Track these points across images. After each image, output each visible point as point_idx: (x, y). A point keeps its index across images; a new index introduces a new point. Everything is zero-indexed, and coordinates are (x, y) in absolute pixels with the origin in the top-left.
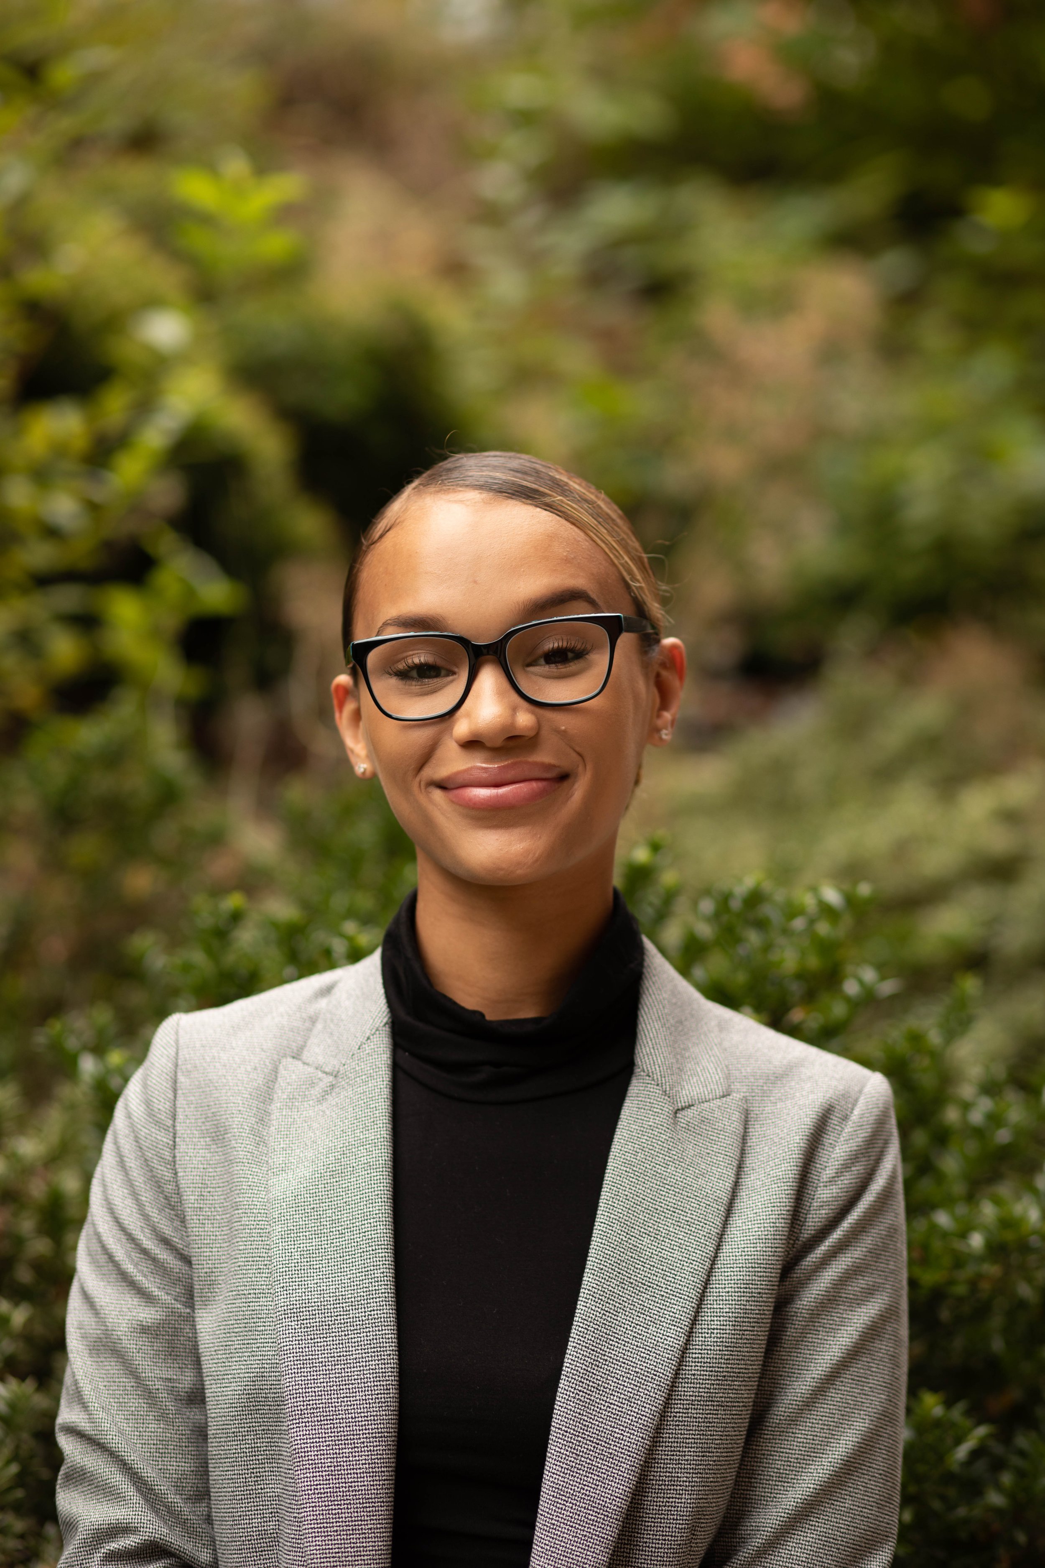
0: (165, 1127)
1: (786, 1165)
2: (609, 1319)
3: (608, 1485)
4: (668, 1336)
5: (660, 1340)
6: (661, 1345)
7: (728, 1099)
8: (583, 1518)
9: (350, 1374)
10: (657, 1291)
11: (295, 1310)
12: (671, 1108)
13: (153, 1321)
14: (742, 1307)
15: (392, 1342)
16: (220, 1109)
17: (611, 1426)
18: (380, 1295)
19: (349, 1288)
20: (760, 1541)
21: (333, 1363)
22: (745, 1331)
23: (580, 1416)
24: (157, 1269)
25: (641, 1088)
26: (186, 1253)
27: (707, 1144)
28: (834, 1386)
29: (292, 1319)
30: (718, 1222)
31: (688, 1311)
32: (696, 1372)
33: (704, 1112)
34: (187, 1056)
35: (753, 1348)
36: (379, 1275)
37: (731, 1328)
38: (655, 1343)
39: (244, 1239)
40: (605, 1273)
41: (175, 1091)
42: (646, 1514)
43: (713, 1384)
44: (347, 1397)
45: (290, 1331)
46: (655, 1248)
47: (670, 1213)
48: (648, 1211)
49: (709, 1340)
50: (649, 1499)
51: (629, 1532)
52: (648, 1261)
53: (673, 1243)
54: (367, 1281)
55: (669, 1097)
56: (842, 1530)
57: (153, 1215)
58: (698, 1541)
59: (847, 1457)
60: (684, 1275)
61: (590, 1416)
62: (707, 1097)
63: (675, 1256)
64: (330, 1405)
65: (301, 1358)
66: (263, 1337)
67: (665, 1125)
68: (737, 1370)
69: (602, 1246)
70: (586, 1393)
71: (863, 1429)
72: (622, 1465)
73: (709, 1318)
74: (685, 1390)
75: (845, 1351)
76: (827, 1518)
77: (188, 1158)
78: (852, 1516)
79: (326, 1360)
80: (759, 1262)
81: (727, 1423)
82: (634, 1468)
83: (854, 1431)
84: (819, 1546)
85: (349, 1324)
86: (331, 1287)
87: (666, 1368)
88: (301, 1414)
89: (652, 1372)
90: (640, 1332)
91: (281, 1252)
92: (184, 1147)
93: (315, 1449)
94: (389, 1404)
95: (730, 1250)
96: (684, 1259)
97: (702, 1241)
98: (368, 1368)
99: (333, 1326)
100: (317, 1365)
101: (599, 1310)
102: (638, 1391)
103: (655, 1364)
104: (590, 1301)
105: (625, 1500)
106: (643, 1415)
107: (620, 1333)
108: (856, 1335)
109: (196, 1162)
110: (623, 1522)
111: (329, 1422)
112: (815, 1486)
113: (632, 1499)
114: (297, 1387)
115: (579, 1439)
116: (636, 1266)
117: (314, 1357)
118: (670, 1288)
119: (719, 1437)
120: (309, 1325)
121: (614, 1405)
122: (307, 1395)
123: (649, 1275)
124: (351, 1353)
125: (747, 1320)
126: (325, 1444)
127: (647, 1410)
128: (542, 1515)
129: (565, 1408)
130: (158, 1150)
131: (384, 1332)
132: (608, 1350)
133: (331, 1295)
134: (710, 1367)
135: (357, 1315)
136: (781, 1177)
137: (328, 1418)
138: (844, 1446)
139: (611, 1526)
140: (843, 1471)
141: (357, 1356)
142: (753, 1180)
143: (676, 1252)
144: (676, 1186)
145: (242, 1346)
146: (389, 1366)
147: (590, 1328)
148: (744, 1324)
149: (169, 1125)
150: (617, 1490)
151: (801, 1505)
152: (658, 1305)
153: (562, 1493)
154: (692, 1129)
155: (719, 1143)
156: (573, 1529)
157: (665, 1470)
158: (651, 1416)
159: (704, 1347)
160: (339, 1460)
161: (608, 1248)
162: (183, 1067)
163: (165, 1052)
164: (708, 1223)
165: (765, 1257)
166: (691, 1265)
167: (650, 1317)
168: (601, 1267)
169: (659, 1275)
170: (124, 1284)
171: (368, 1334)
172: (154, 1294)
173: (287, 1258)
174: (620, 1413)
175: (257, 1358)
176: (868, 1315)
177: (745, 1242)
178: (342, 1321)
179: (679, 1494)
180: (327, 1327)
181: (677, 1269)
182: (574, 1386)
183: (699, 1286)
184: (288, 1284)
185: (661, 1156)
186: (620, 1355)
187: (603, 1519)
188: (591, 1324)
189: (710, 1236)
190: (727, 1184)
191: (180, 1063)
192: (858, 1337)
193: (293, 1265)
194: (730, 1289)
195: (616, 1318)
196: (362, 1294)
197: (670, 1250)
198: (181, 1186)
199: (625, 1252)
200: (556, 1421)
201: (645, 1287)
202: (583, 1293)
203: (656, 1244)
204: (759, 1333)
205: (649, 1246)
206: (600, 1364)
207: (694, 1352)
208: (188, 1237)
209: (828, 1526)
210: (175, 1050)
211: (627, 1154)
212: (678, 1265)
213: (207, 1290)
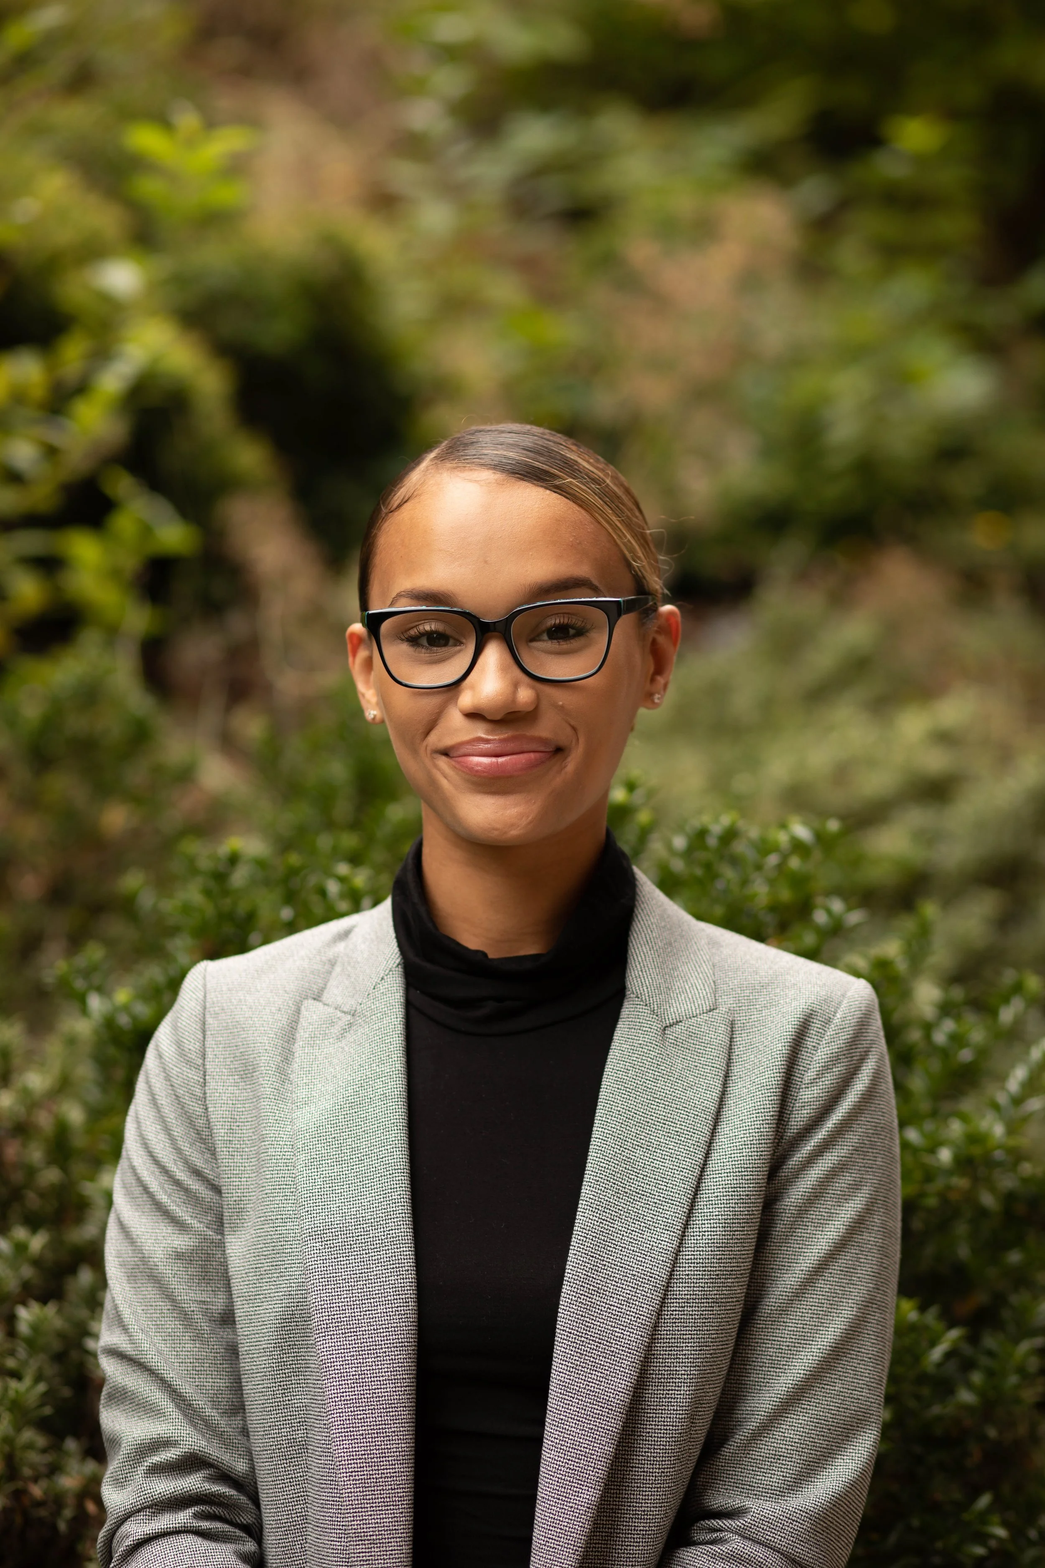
0: (196, 1066)
1: (769, 1072)
2: (606, 1227)
3: (611, 1380)
4: (662, 1241)
5: (654, 1244)
6: (656, 1249)
7: (715, 1013)
8: (589, 1413)
9: (371, 1289)
10: (650, 1199)
11: (319, 1232)
12: (660, 1026)
13: (187, 1247)
14: (731, 1209)
15: (410, 1259)
16: (248, 1049)
17: (611, 1326)
18: (398, 1215)
19: (369, 1210)
20: (755, 1424)
21: (355, 1279)
22: (735, 1231)
23: (582, 1318)
24: (189, 1199)
25: (631, 1010)
26: (217, 1183)
27: (695, 1057)
28: (823, 1278)
29: (317, 1240)
30: (706, 1130)
31: (680, 1216)
32: (690, 1272)
33: (691, 1027)
34: (215, 999)
35: (744, 1247)
36: (396, 1197)
37: (721, 1229)
38: (650, 1247)
39: (270, 1169)
40: (601, 1184)
41: (204, 1032)
42: (648, 1406)
43: (707, 1283)
44: (369, 1310)
45: (315, 1251)
46: (647, 1159)
47: (661, 1125)
48: (640, 1125)
49: (701, 1241)
50: (650, 1391)
51: (633, 1423)
52: (641, 1172)
53: (664, 1153)
54: (385, 1203)
55: (657, 1016)
56: (833, 1412)
57: (185, 1148)
58: (697, 1428)
59: (835, 1343)
60: (675, 1183)
61: (592, 1317)
62: (694, 1013)
63: (666, 1165)
64: (354, 1318)
65: (326, 1276)
66: (290, 1258)
67: (654, 1042)
68: (730, 1269)
69: (597, 1159)
70: (587, 1296)
71: (851, 1317)
72: (624, 1361)
73: (700, 1222)
74: (680, 1289)
75: (833, 1245)
76: (818, 1401)
77: (218, 1095)
78: (842, 1398)
79: (349, 1277)
80: (745, 1166)
81: (722, 1318)
82: (634, 1364)
83: (843, 1319)
84: (811, 1427)
85: (369, 1244)
86: (352, 1210)
87: (661, 1270)
88: (327, 1328)
89: (649, 1274)
90: (635, 1238)
91: (305, 1179)
92: (214, 1084)
93: (341, 1359)
94: (408, 1316)
95: (719, 1158)
96: (674, 1167)
97: (691, 1150)
98: (388, 1283)
99: (355, 1246)
100: (341, 1282)
101: (597, 1219)
102: (636, 1292)
103: (651, 1267)
104: (587, 1211)
105: (627, 1394)
106: (641, 1315)
107: (617, 1239)
108: (843, 1229)
109: (226, 1098)
110: (627, 1415)
111: (352, 1334)
112: (805, 1372)
113: (634, 1392)
114: (322, 1303)
115: (583, 1339)
116: (630, 1176)
117: (337, 1275)
118: (662, 1195)
119: (715, 1332)
120: (332, 1245)
121: (614, 1306)
122: (332, 1309)
123: (642, 1185)
124: (372, 1270)
125: (736, 1221)
126: (349, 1354)
127: (644, 1310)
128: (550, 1411)
129: (568, 1311)
130: (190, 1087)
131: (402, 1249)
132: (606, 1256)
133: (353, 1217)
134: (703, 1267)
135: (377, 1235)
136: (765, 1084)
137: (352, 1330)
138: (833, 1333)
139: (615, 1419)
140: (832, 1356)
141: (378, 1272)
142: (737, 1088)
143: (667, 1161)
144: (666, 1099)
145: (271, 1268)
146: (408, 1280)
147: (588, 1236)
148: (734, 1225)
149: (200, 1064)
150: (620, 1385)
151: (792, 1390)
152: (652, 1212)
153: (568, 1390)
154: (681, 1044)
155: (706, 1056)
156: (580, 1423)
157: (664, 1365)
158: (648, 1316)
159: (696, 1249)
160: (362, 1369)
161: (603, 1161)
162: (211, 1009)
163: (194, 996)
164: (697, 1132)
165: (751, 1161)
166: (681, 1173)
167: (645, 1223)
168: (597, 1179)
169: (652, 1184)
170: (158, 1214)
171: (387, 1252)
172: (187, 1222)
173: (311, 1184)
174: (619, 1314)
175: (285, 1278)
176: (855, 1209)
177: (732, 1148)
178: (363, 1241)
179: (678, 1387)
180: (349, 1247)
181: (668, 1177)
182: (576, 1290)
183: (690, 1192)
184: (312, 1209)
185: (651, 1072)
186: (617, 1259)
187: (608, 1413)
188: (590, 1232)
189: (699, 1144)
190: (714, 1094)
191: (208, 1005)
192: (844, 1231)
193: (317, 1190)
194: (719, 1194)
195: (612, 1225)
196: (381, 1215)
197: (662, 1160)
198: (211, 1120)
199: (620, 1164)
200: (561, 1323)
201: (639, 1196)
202: (582, 1204)
203: (649, 1155)
204: (749, 1233)
205: (642, 1157)
206: (599, 1269)
207: (687, 1254)
208: (217, 1168)
209: (819, 1409)
210: (203, 994)
211: (619, 1072)
212: (669, 1174)
213: (236, 1217)
